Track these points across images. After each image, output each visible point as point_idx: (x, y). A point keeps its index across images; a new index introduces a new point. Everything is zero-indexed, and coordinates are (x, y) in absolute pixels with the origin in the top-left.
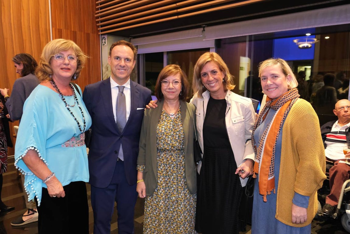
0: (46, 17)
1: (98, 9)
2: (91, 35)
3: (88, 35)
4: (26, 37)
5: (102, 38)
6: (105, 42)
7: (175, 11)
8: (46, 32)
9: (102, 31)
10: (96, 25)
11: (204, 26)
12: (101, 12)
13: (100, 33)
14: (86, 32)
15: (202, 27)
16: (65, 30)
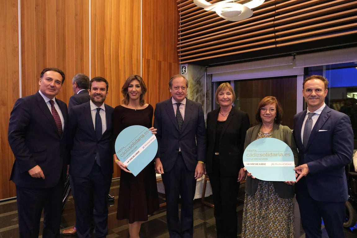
0: (138, 48)
1: (179, 41)
2: (173, 64)
3: (170, 64)
4: (121, 67)
5: (182, 67)
6: (185, 71)
7: (273, 40)
8: (138, 62)
9: (182, 60)
10: (178, 55)
11: (294, 54)
12: (182, 44)
13: (180, 63)
14: (169, 62)
15: (292, 55)
16: (152, 60)
